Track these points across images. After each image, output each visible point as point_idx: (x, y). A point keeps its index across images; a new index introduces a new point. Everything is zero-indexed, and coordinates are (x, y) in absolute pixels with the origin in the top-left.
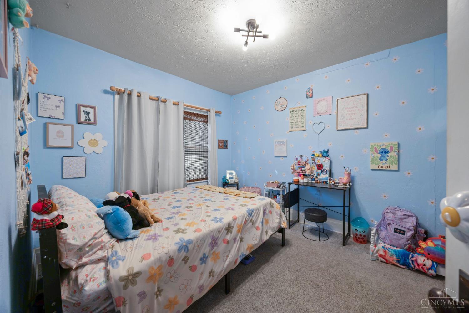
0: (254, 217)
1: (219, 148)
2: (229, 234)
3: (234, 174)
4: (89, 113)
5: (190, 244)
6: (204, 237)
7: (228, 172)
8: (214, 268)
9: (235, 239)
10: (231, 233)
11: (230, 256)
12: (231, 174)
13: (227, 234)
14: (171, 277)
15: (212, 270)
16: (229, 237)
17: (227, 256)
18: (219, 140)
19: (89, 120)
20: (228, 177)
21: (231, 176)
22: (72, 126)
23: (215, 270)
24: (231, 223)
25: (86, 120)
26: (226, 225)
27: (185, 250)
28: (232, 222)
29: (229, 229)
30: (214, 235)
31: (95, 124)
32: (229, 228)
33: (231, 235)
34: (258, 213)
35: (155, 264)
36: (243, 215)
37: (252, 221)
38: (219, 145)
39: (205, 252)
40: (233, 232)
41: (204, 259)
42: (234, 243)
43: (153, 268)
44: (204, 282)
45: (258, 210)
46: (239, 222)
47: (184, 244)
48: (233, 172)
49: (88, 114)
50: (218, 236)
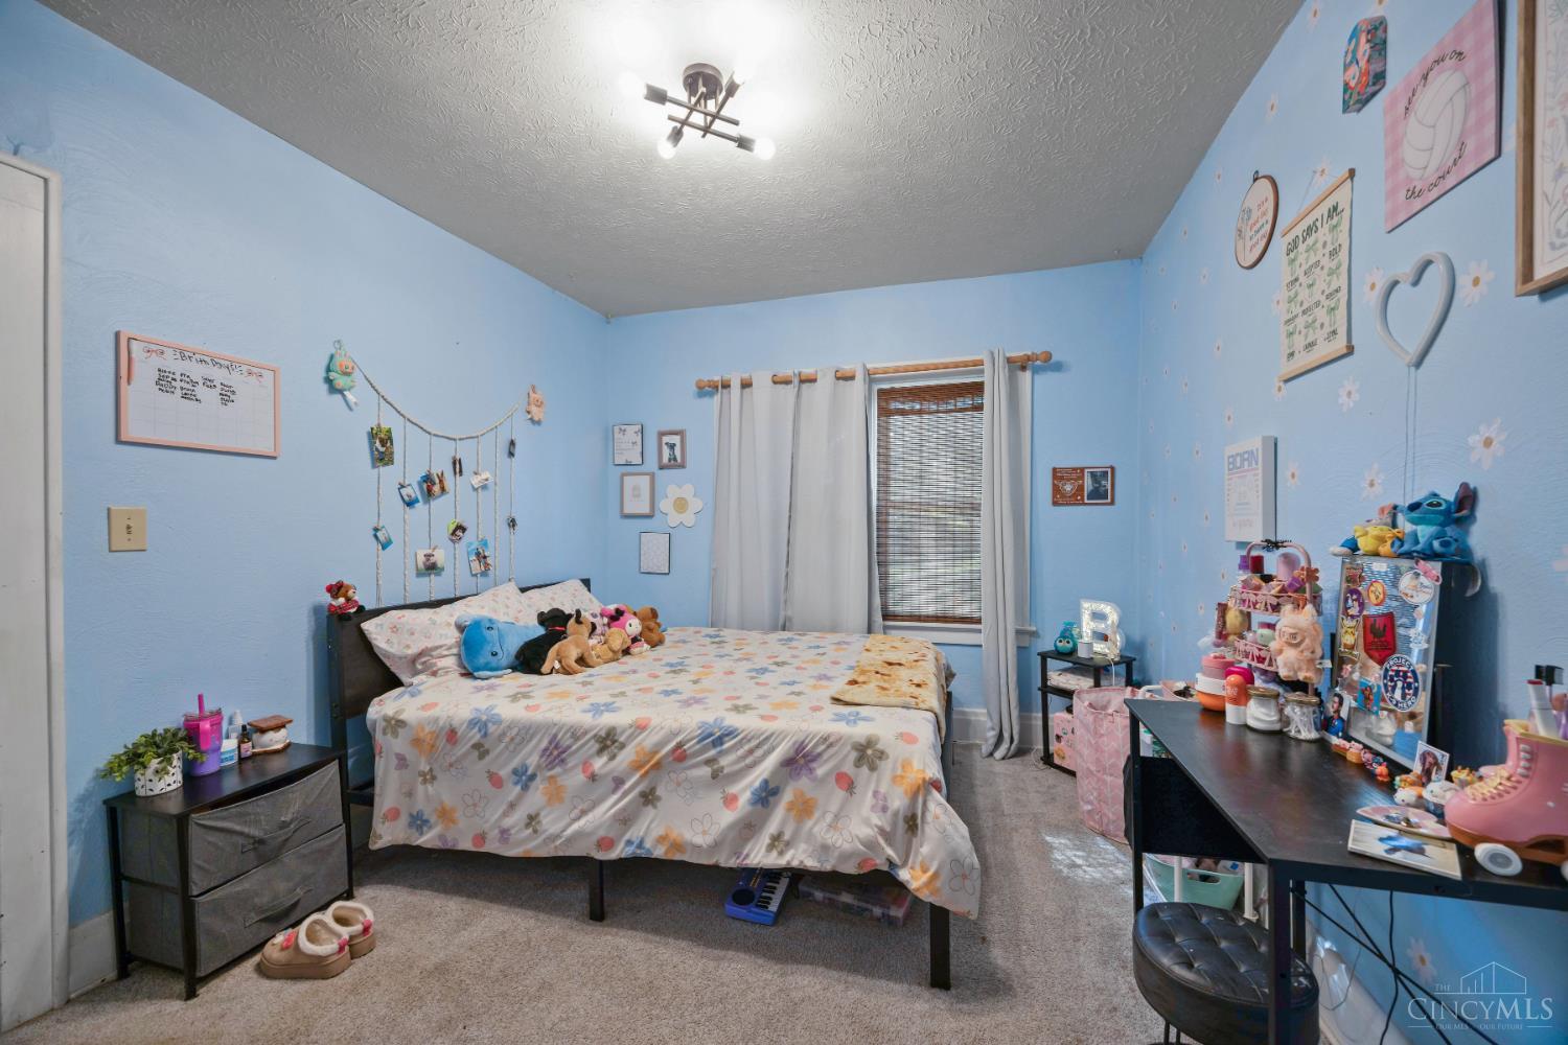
0: (731, 757)
1: (1055, 503)
2: (605, 758)
3: (1113, 616)
4: (674, 445)
5: (494, 723)
6: (530, 728)
7: (1087, 607)
8: (542, 814)
9: (619, 782)
10: (613, 758)
11: (590, 817)
12: (1098, 616)
13: (600, 752)
14: (451, 765)
15: (537, 815)
16: (599, 764)
17: (584, 813)
18: (1054, 470)
19: (675, 459)
20: (1087, 626)
21: (1101, 627)
22: (652, 476)
23: (544, 822)
24: (618, 731)
25: (670, 460)
26: (601, 729)
27: (480, 731)
28: (623, 732)
29: (609, 743)
30: (559, 736)
31: (682, 466)
32: (608, 741)
33: (607, 763)
34: (759, 753)
35: (429, 724)
36: (675, 726)
37: (715, 767)
38: (1056, 490)
39: (528, 762)
40: (619, 758)
41: (524, 778)
42: (614, 791)
43: (423, 729)
44: (513, 827)
45: (765, 742)
46: (648, 740)
47: (484, 718)
48: (1107, 608)
49: (672, 447)
50: (568, 743)
